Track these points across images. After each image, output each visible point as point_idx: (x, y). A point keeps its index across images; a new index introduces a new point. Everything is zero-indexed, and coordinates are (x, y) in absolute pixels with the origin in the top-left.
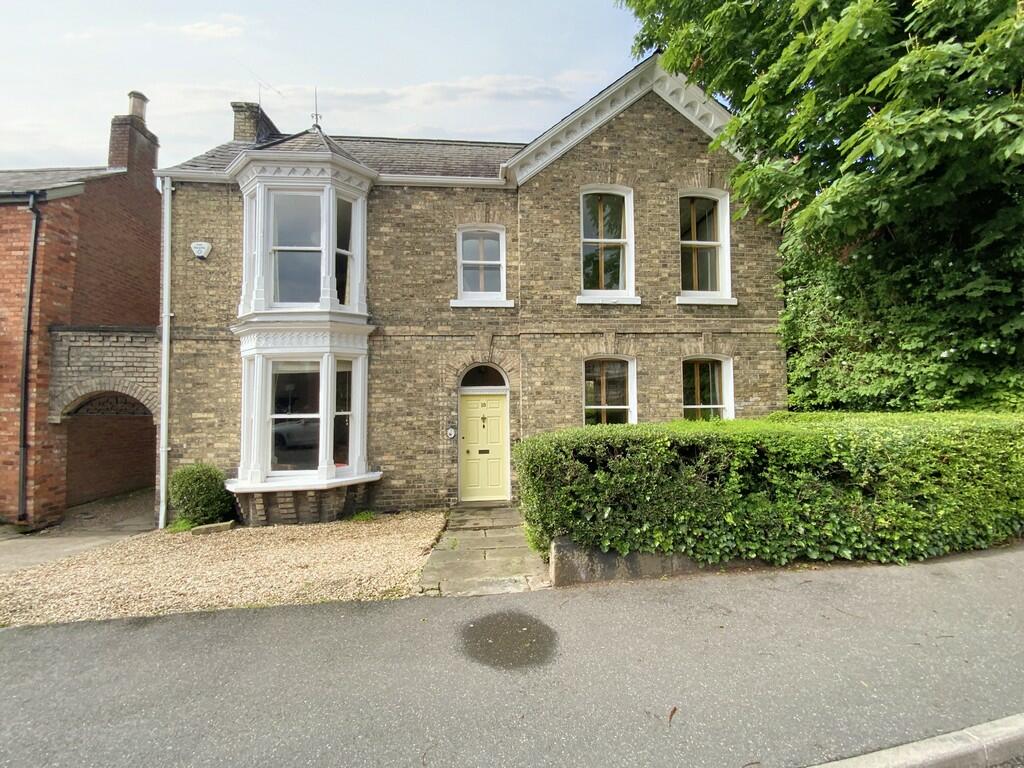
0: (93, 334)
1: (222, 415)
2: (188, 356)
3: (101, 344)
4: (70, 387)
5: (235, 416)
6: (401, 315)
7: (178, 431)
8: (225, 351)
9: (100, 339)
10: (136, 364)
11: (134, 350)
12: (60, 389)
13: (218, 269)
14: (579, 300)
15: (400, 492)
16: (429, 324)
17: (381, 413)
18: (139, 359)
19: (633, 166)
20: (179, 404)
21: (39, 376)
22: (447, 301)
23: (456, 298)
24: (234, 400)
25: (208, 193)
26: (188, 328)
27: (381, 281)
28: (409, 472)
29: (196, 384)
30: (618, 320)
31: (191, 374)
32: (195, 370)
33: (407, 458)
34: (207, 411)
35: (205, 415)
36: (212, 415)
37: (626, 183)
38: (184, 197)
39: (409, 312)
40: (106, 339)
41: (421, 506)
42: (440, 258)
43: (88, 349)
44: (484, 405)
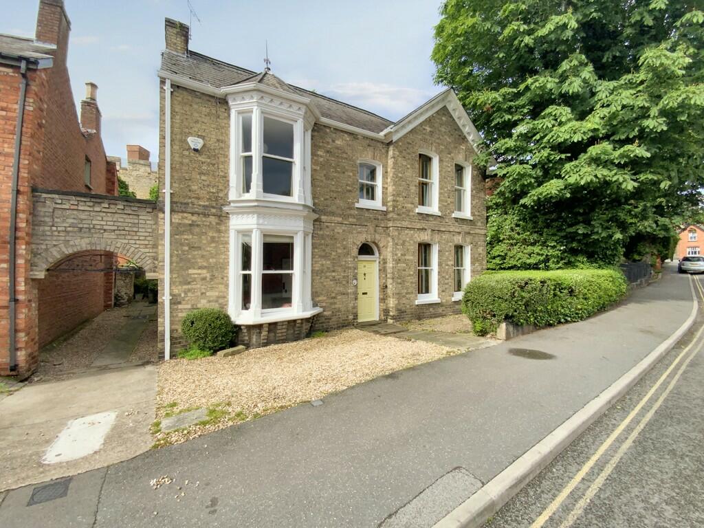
0: (83, 199)
1: (212, 271)
2: (185, 225)
3: (92, 209)
4: (55, 245)
5: (223, 272)
6: (329, 209)
7: (177, 283)
8: (214, 223)
9: (91, 204)
10: (127, 229)
11: (125, 216)
13: (209, 160)
14: (417, 211)
15: (329, 319)
16: (345, 217)
17: (318, 271)
18: (130, 225)
19: (438, 143)
20: (177, 263)
21: (27, 234)
22: (353, 203)
23: (358, 202)
24: (221, 261)
25: (200, 101)
26: (185, 204)
27: (318, 186)
28: (333, 307)
29: (192, 248)
30: (432, 223)
31: (187, 240)
32: (191, 237)
33: (332, 298)
34: (200, 268)
35: (200, 271)
36: (205, 271)
37: (436, 152)
38: (179, 99)
39: (333, 208)
40: (96, 205)
41: (339, 327)
42: (350, 177)
43: (75, 212)
44: (365, 266)
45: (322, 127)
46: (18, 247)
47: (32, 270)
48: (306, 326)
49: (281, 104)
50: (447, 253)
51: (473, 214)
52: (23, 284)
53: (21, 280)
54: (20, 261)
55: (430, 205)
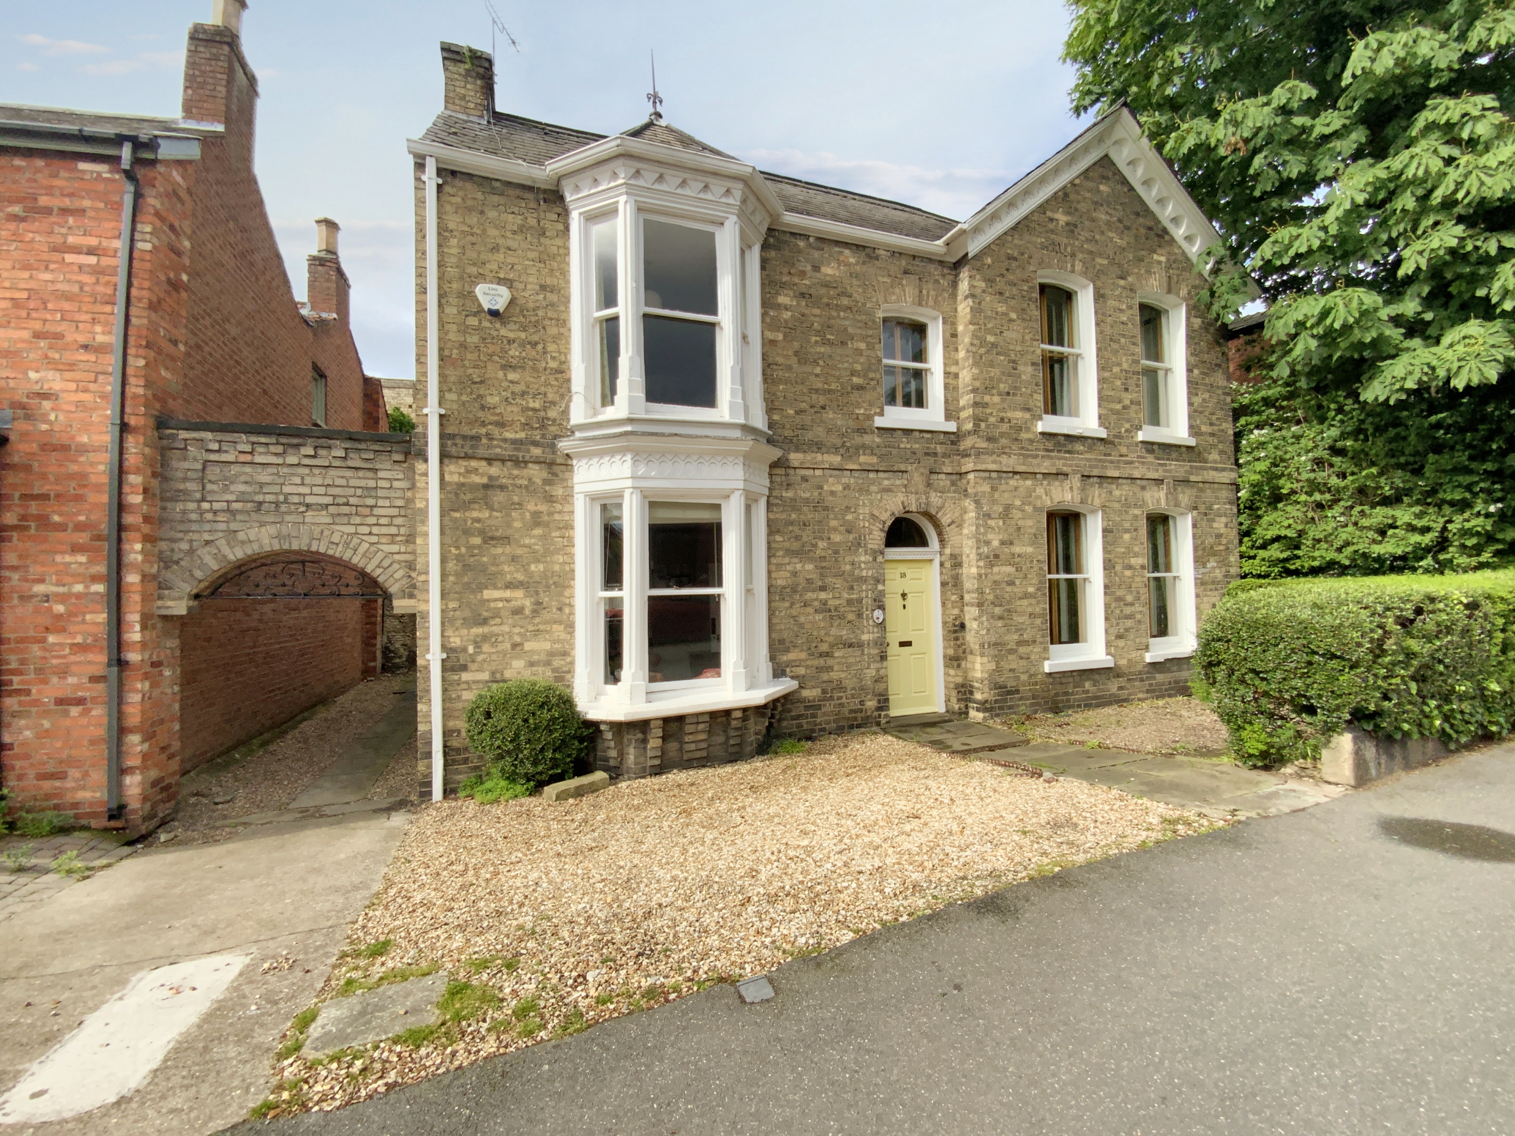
0: (263, 440)
1: (537, 593)
2: (474, 487)
3: (280, 461)
4: (207, 543)
5: (561, 594)
6: (809, 436)
7: (459, 623)
8: (538, 481)
9: (280, 449)
10: (352, 501)
11: (349, 473)
12: (185, 546)
13: (523, 335)
14: (1040, 427)
15: (814, 707)
16: (848, 452)
17: (784, 587)
18: (359, 492)
19: (1091, 252)
20: (457, 575)
21: (147, 519)
22: (870, 418)
23: (882, 414)
24: (557, 568)
25: (502, 200)
26: (472, 438)
27: (781, 381)
28: (825, 677)
29: (489, 539)
30: (1084, 459)
31: (478, 520)
32: (486, 514)
33: (821, 655)
34: (509, 586)
35: (508, 594)
36: (519, 593)
37: (1085, 274)
38: (458, 200)
39: (819, 432)
40: (290, 451)
41: (843, 728)
42: (859, 352)
43: (248, 469)
44: (903, 575)
45: (787, 238)
46: (126, 547)
47: (160, 598)
48: (757, 727)
49: (684, 183)
50: (1127, 537)
51: (1194, 430)
52: (138, 627)
53: (133, 618)
54: (132, 578)
55: (1074, 412)
